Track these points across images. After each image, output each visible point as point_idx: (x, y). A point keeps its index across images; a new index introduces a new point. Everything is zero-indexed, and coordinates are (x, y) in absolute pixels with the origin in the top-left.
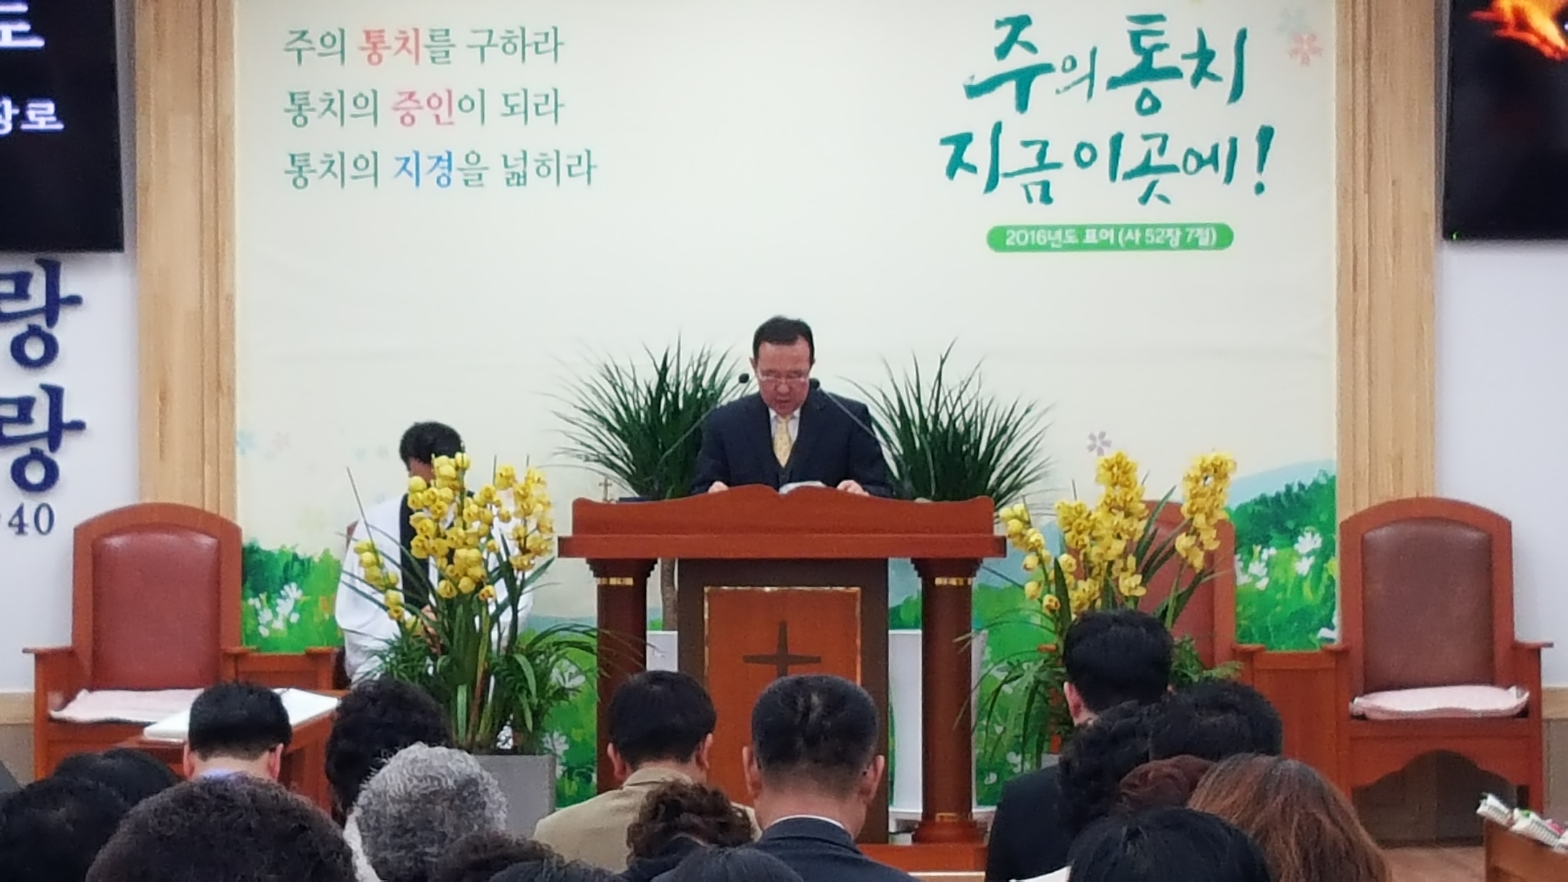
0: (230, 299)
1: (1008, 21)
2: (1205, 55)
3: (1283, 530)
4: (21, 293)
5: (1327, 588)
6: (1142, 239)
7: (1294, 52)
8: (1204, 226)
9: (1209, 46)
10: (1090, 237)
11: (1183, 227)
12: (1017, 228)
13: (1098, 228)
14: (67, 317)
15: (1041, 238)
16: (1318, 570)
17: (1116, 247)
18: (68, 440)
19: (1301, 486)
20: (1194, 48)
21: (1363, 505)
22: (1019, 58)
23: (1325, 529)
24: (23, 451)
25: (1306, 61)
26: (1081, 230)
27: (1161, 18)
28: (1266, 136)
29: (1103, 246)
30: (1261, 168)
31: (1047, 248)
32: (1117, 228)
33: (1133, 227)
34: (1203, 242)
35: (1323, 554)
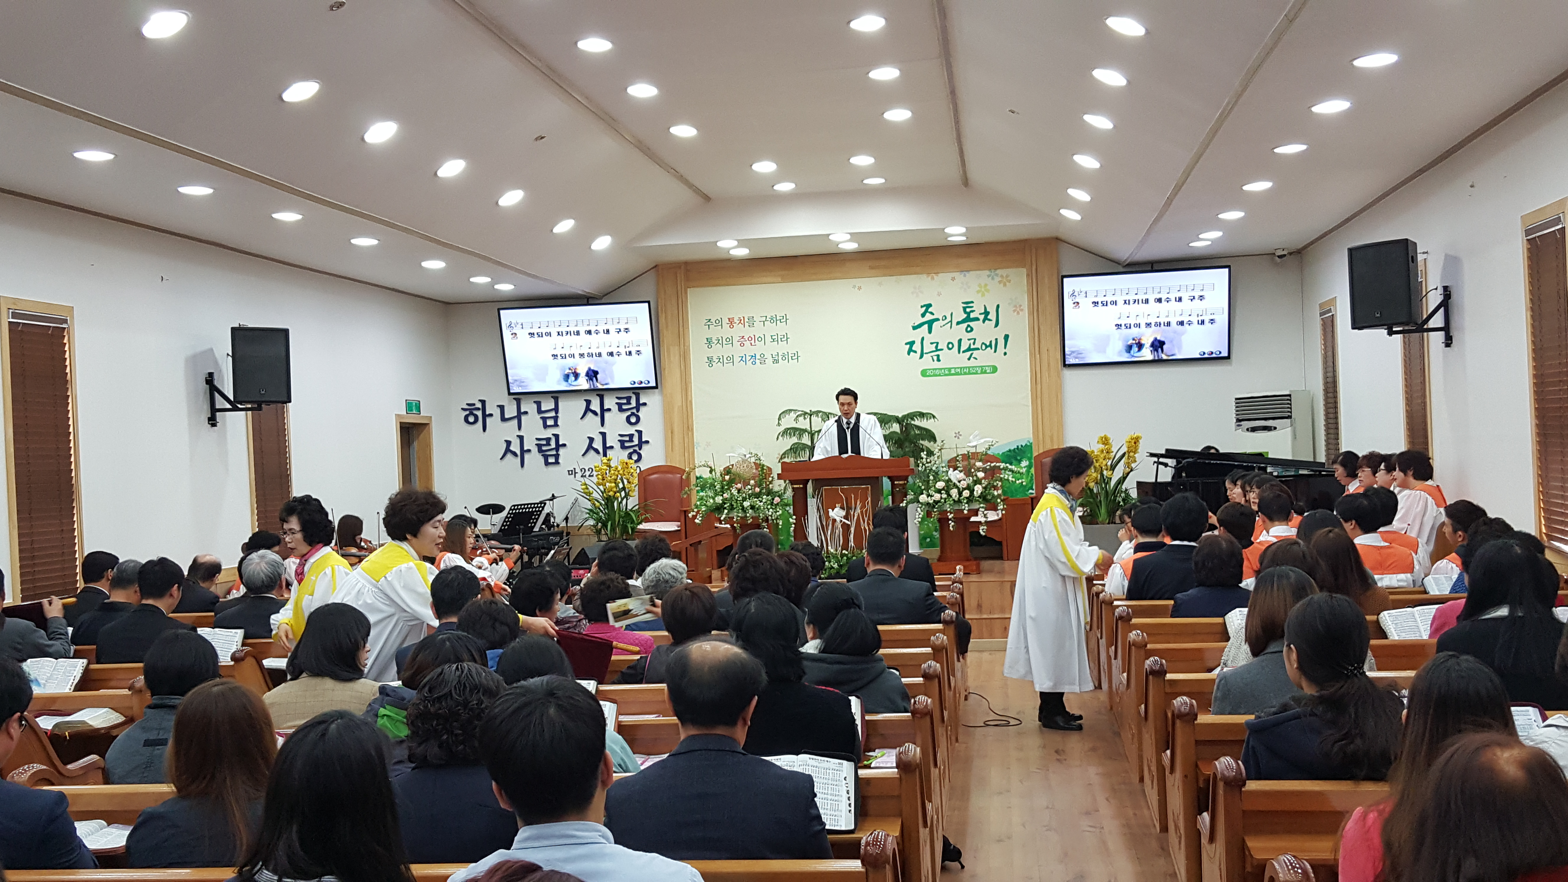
0: (691, 402)
1: (924, 306)
2: (986, 313)
3: (1016, 459)
4: (629, 403)
5: (1031, 477)
6: (969, 371)
7: (1014, 311)
8: (988, 366)
9: (988, 310)
10: (953, 371)
11: (981, 367)
12: (930, 369)
13: (955, 368)
14: (642, 409)
15: (937, 372)
16: (1028, 472)
17: (961, 374)
18: (644, 447)
19: (1022, 446)
20: (983, 311)
21: (1041, 451)
22: (928, 317)
23: (1030, 459)
24: (631, 450)
25: (1018, 313)
26: (950, 369)
27: (972, 302)
28: (1006, 337)
29: (956, 374)
30: (1005, 348)
31: (940, 375)
32: (961, 368)
33: (966, 367)
34: (988, 371)
35: (1029, 467)
